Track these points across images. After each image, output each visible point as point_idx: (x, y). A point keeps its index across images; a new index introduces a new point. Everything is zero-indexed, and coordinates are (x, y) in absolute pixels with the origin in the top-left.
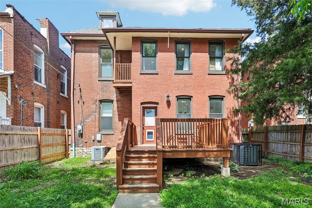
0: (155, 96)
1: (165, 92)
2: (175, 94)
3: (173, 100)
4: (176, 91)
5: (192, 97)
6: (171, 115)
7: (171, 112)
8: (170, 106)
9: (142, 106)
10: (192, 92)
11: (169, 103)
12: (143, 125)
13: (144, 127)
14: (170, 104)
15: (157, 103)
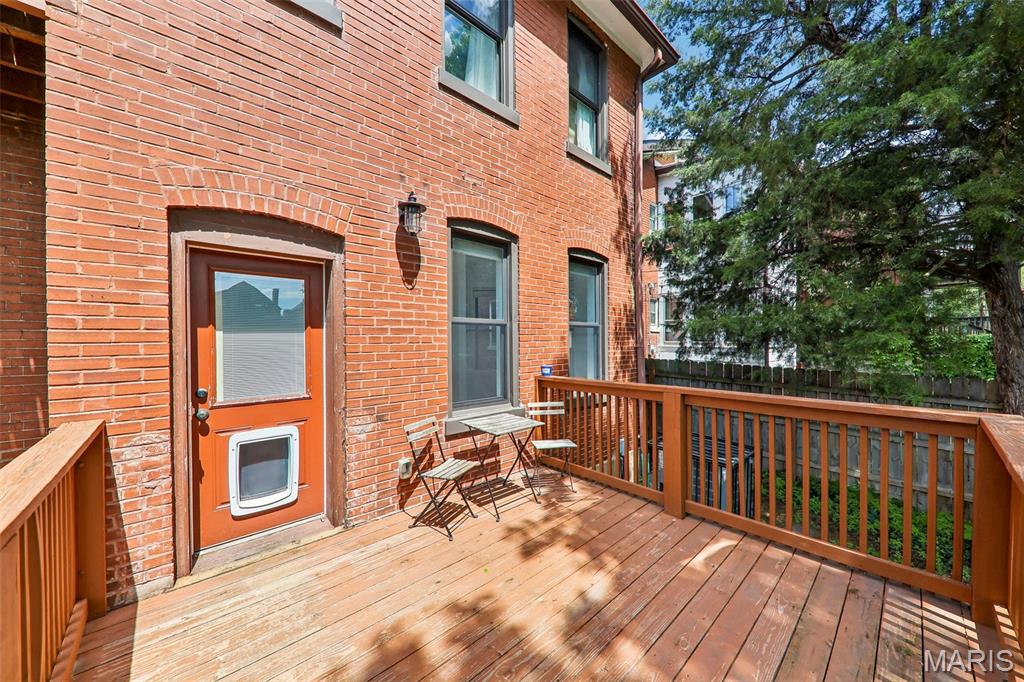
0: (311, 178)
1: (390, 175)
2: (441, 206)
3: (432, 234)
4: (449, 192)
5: (515, 238)
6: (420, 323)
7: (421, 308)
8: (418, 267)
9: (179, 238)
10: (516, 217)
11: (408, 251)
12: (198, 399)
13: (202, 411)
14: (419, 259)
15: (334, 241)
